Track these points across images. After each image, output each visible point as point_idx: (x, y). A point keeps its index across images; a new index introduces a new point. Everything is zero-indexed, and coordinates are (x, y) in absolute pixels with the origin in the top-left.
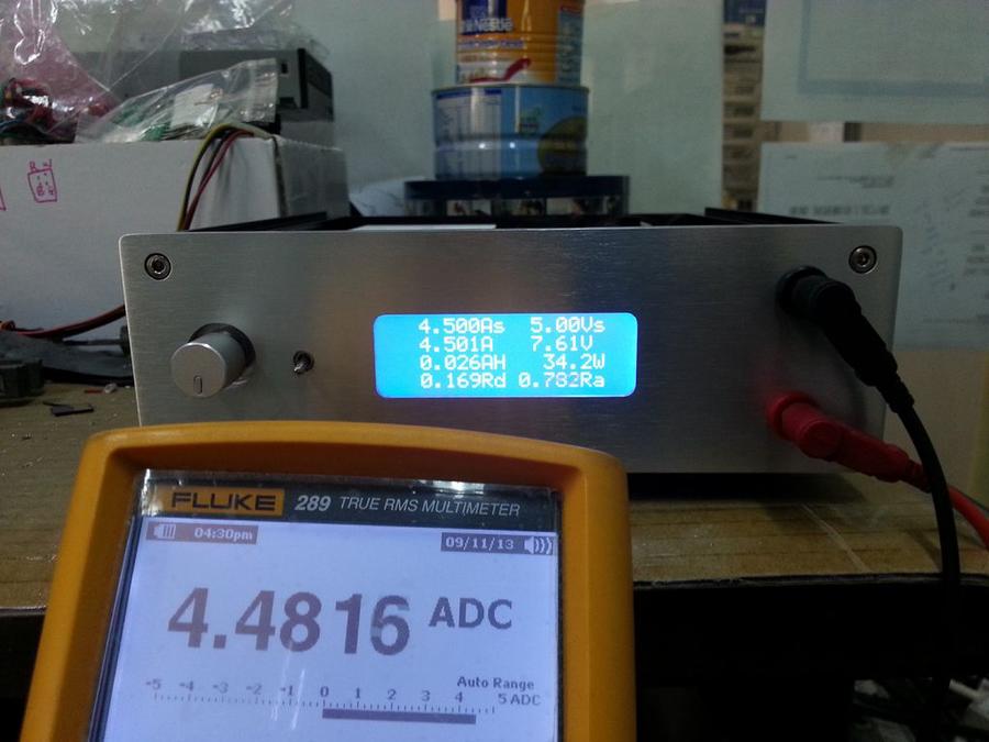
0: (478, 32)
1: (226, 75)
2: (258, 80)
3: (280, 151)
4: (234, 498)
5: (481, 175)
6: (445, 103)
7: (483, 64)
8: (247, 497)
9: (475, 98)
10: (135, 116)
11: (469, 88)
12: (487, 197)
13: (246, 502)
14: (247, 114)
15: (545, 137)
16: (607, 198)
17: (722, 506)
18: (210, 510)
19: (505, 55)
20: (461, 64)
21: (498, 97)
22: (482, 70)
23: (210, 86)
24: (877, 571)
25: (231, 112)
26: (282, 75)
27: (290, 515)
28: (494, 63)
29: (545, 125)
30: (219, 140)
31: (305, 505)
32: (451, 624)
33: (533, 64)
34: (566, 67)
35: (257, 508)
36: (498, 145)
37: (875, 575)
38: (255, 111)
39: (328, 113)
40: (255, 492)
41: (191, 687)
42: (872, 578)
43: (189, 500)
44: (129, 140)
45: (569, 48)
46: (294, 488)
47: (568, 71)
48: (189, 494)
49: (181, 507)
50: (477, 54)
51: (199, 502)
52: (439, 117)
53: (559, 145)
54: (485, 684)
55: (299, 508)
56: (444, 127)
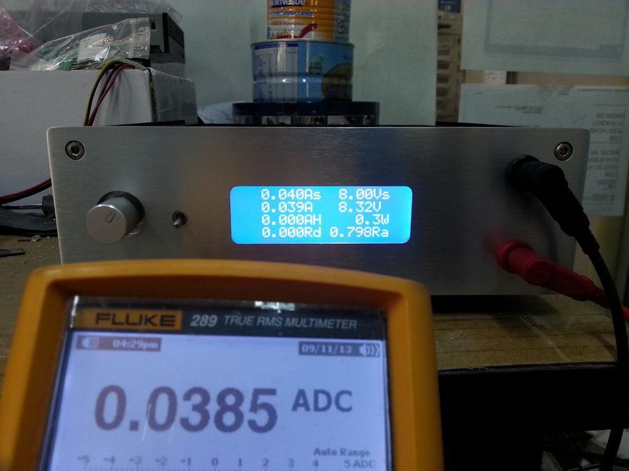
0: (283, 6)
1: (115, 27)
2: (137, 32)
3: (154, 77)
4: (144, 317)
5: (284, 99)
6: (261, 51)
7: (285, 26)
8: (154, 317)
9: (282, 50)
10: (52, 54)
11: (277, 42)
12: (288, 115)
13: (153, 320)
14: (130, 54)
15: (326, 75)
16: (366, 116)
17: (466, 317)
18: (125, 327)
19: (302, 21)
20: (270, 26)
21: (296, 49)
22: (285, 30)
23: (105, 34)
24: (575, 361)
25: (119, 52)
26: (153, 30)
27: (186, 329)
28: (293, 26)
29: (326, 68)
30: (111, 70)
31: (198, 322)
32: (308, 409)
33: (319, 27)
34: (340, 30)
35: (162, 324)
36: (296, 80)
37: (574, 364)
38: (135, 51)
39: (181, 58)
40: (160, 313)
41: (113, 460)
42: (572, 366)
43: (108, 319)
44: (48, 69)
45: (342, 17)
46: (189, 310)
47: (341, 33)
48: (108, 315)
49: (102, 324)
50: (282, 20)
51: (117, 320)
52: (256, 61)
53: (335, 81)
54: (334, 453)
55: (194, 324)
56: (259, 68)
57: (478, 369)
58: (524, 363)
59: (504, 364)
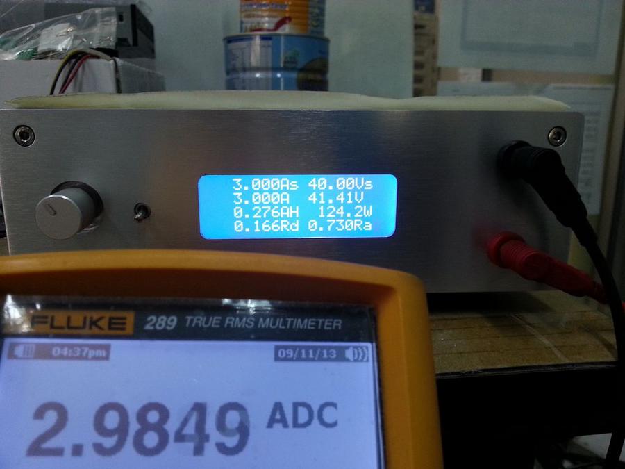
1: (79, 17)
2: (103, 21)
3: (120, 68)
4: (88, 320)
6: (232, 46)
7: (259, 19)
8: (100, 319)
9: (257, 43)
10: (12, 44)
11: (250, 35)
13: (100, 323)
14: (95, 44)
15: (301, 70)
17: (455, 317)
18: (66, 331)
19: (275, 14)
20: (244, 20)
21: (270, 42)
22: (259, 23)
23: (69, 24)
24: (574, 362)
25: (83, 41)
26: (120, 23)
27: (140, 333)
28: (267, 19)
29: (302, 62)
30: (74, 60)
31: (154, 325)
33: (293, 20)
34: (315, 24)
35: (110, 328)
36: (270, 75)
37: (573, 365)
38: (101, 41)
39: (151, 53)
40: (107, 314)
42: (571, 366)
43: (46, 323)
46: (143, 310)
47: (317, 26)
48: (46, 317)
50: (255, 13)
51: (56, 324)
52: (229, 55)
53: (311, 76)
55: (148, 327)
56: (232, 62)
57: (471, 372)
58: (520, 365)
59: (499, 366)
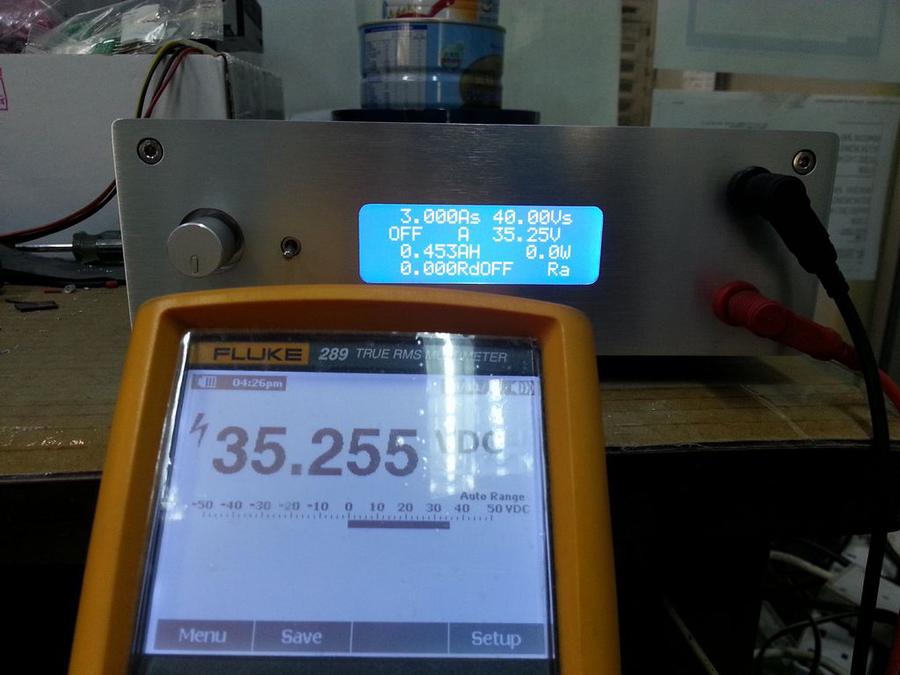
2: (203, 3)
3: (229, 67)
5: (407, 105)
6: (372, 36)
9: (405, 34)
10: (83, 32)
11: (396, 22)
13: (277, 354)
15: (466, 72)
17: (670, 386)
21: (424, 33)
22: (409, 5)
23: (158, 6)
24: (814, 438)
25: (180, 30)
29: (467, 61)
30: (170, 56)
34: (486, 7)
36: (423, 77)
37: (813, 441)
38: (203, 29)
39: (258, 45)
40: (284, 346)
42: (810, 444)
43: (228, 354)
44: (80, 53)
47: (488, 11)
48: (229, 349)
49: (222, 360)
51: (237, 355)
52: (367, 49)
53: (479, 80)
55: (322, 358)
56: (371, 59)
57: (688, 446)
59: (722, 440)
